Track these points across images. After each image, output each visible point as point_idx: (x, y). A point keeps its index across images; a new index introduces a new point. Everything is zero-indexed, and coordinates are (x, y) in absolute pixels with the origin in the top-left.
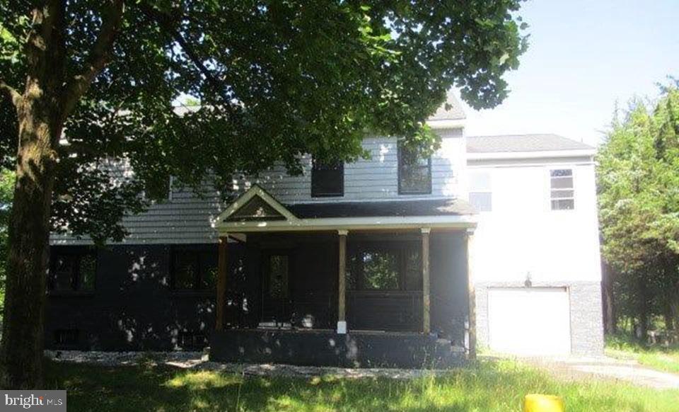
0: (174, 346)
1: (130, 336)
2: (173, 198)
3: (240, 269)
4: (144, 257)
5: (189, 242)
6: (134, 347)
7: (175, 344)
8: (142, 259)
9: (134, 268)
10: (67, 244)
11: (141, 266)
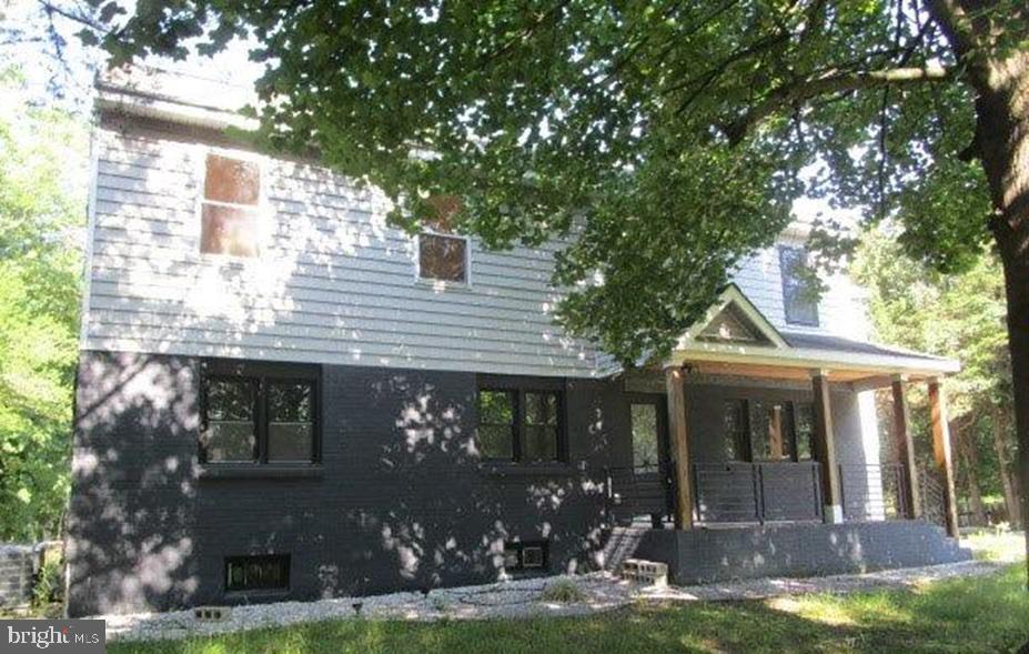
0: (499, 573)
1: (411, 560)
2: (474, 284)
3: (599, 425)
4: (428, 397)
5: (509, 371)
6: (421, 584)
7: (500, 567)
8: (424, 401)
9: (407, 420)
10: (241, 356)
11: (423, 415)
